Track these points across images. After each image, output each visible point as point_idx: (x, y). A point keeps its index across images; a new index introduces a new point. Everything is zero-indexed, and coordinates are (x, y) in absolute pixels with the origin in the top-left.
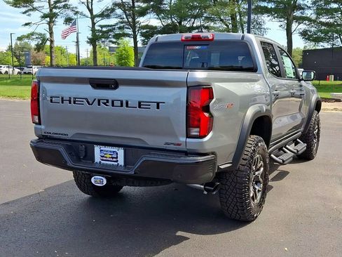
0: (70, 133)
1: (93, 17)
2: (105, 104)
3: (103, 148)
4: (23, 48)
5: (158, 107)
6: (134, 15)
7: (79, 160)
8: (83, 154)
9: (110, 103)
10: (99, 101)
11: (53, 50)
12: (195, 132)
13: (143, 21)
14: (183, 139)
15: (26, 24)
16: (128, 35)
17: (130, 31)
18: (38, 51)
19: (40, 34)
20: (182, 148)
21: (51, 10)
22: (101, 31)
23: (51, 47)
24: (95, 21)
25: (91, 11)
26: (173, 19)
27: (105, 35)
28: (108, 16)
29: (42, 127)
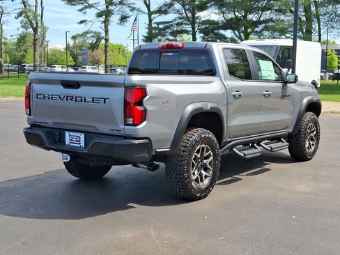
0: (50, 122)
1: (150, 14)
2: (71, 99)
3: (71, 133)
4: (82, 46)
5: (105, 102)
6: (193, 9)
7: (55, 142)
8: (57, 138)
9: (74, 99)
10: (67, 97)
11: (108, 49)
12: (130, 121)
13: (203, 15)
14: (122, 126)
15: (81, 22)
16: (186, 32)
17: (189, 28)
18: (93, 51)
19: (95, 33)
20: (122, 133)
21: (107, 7)
22: (158, 28)
23: (106, 47)
24: (152, 18)
25: (148, 6)
26: (237, 14)
27: (162, 32)
28: (165, 12)
29: (32, 117)
